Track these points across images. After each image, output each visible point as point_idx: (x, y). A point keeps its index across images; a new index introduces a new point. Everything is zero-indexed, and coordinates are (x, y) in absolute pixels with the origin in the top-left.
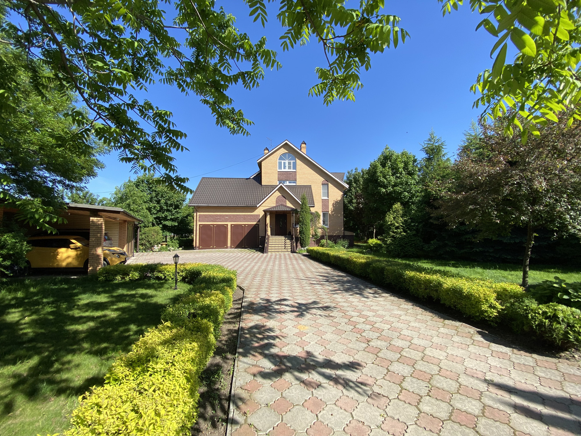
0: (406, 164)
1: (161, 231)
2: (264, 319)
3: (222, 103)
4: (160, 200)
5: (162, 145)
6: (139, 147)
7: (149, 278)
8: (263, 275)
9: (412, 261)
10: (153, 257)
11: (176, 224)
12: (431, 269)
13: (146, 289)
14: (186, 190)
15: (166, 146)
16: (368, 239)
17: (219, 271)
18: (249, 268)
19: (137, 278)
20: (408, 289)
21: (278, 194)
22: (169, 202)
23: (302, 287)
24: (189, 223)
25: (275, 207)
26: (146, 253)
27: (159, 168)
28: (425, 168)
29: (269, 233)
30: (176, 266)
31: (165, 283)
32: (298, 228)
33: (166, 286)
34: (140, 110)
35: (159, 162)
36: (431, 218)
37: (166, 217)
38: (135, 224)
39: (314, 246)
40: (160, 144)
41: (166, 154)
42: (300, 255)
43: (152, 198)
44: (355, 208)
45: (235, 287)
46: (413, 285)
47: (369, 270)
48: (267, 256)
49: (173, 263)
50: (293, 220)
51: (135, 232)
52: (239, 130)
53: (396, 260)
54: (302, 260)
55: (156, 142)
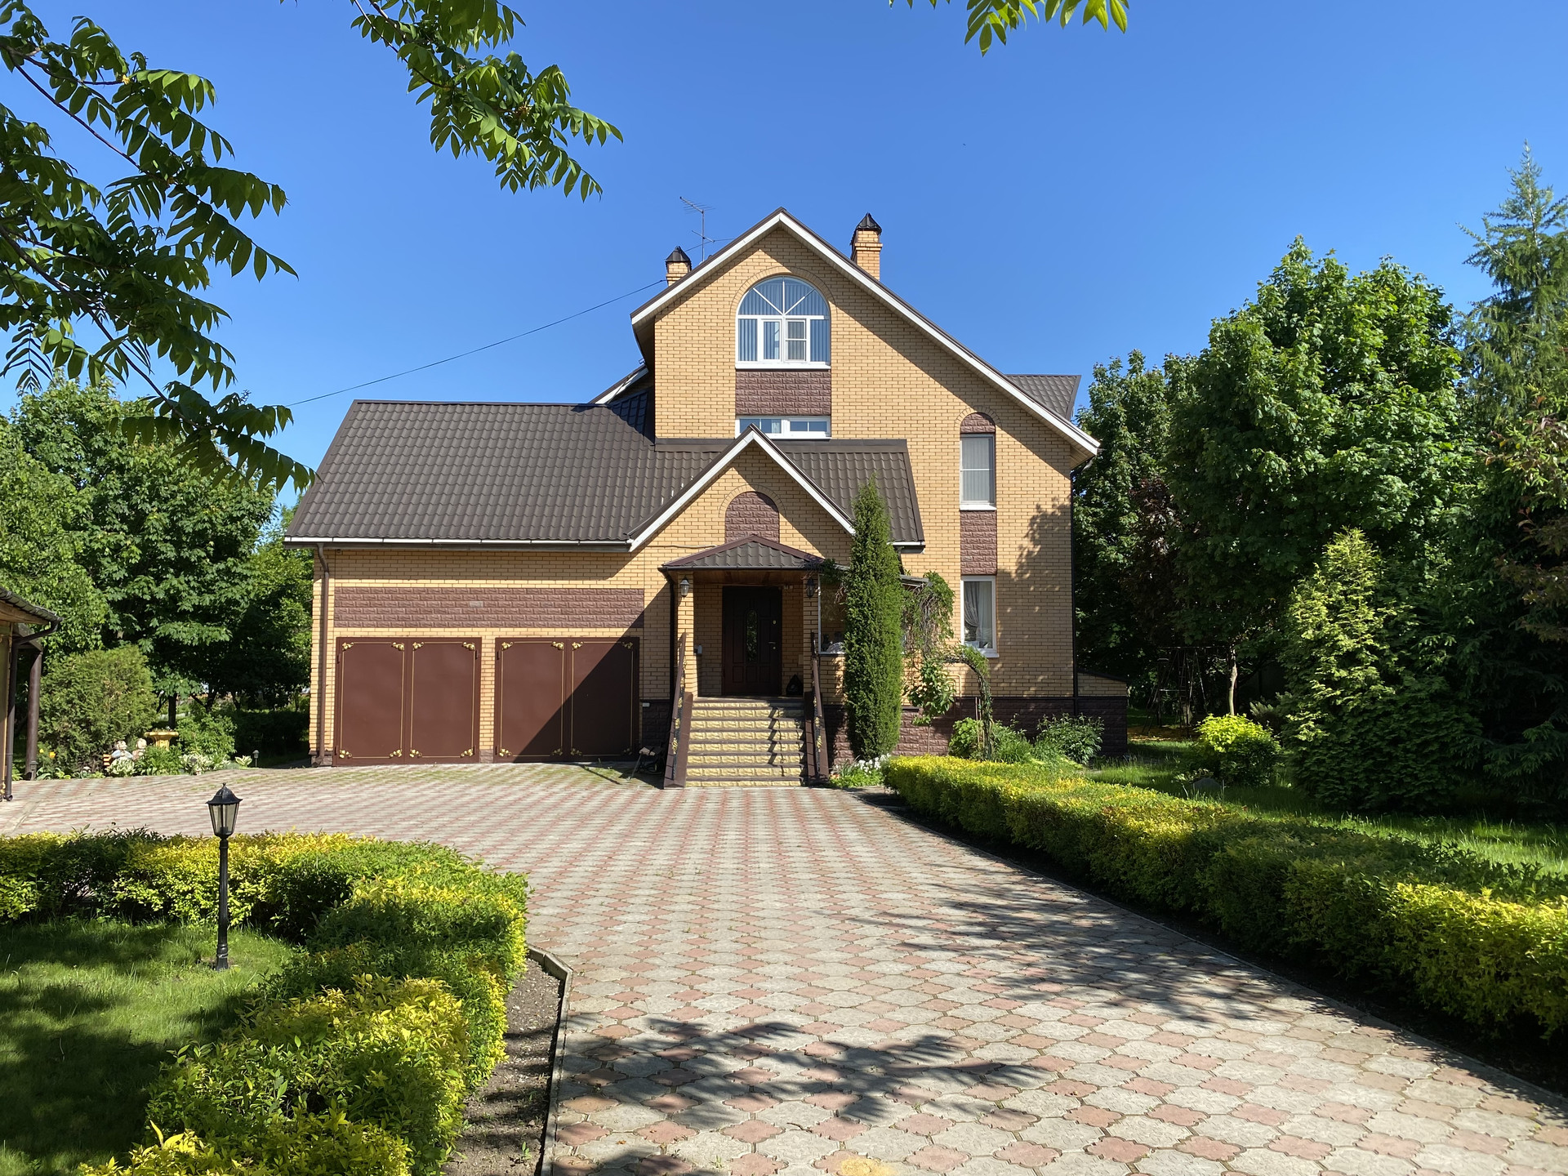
0: (1394, 329)
1: (148, 673)
2: (670, 1126)
3: (460, 32)
4: (142, 516)
5: (160, 243)
6: (46, 253)
7: (88, 909)
8: (661, 902)
9: (1427, 832)
10: (109, 801)
11: (223, 635)
12: (1530, 873)
13: (70, 963)
14: (278, 467)
15: (180, 247)
16: (1200, 715)
17: (435, 875)
18: (588, 864)
19: (24, 908)
20: (1409, 974)
21: (735, 484)
22: (188, 525)
23: (861, 967)
24: (285, 629)
25: (721, 550)
26: (70, 784)
27: (145, 356)
28: (1488, 352)
29: (690, 680)
30: (223, 847)
31: (167, 934)
32: (840, 660)
33: (175, 949)
34: (52, 68)
35: (146, 330)
36: (1523, 609)
37: (174, 598)
38: (17, 638)
39: (922, 752)
40: (150, 236)
41: (182, 287)
42: (847, 797)
43: (100, 503)
44: (1135, 556)
45: (520, 960)
46: (1432, 954)
47: (1205, 879)
48: (677, 802)
49: (209, 832)
50: (813, 615)
51: (22, 674)
52: (547, 166)
53: (1347, 824)
54: (860, 824)
55: (131, 231)
